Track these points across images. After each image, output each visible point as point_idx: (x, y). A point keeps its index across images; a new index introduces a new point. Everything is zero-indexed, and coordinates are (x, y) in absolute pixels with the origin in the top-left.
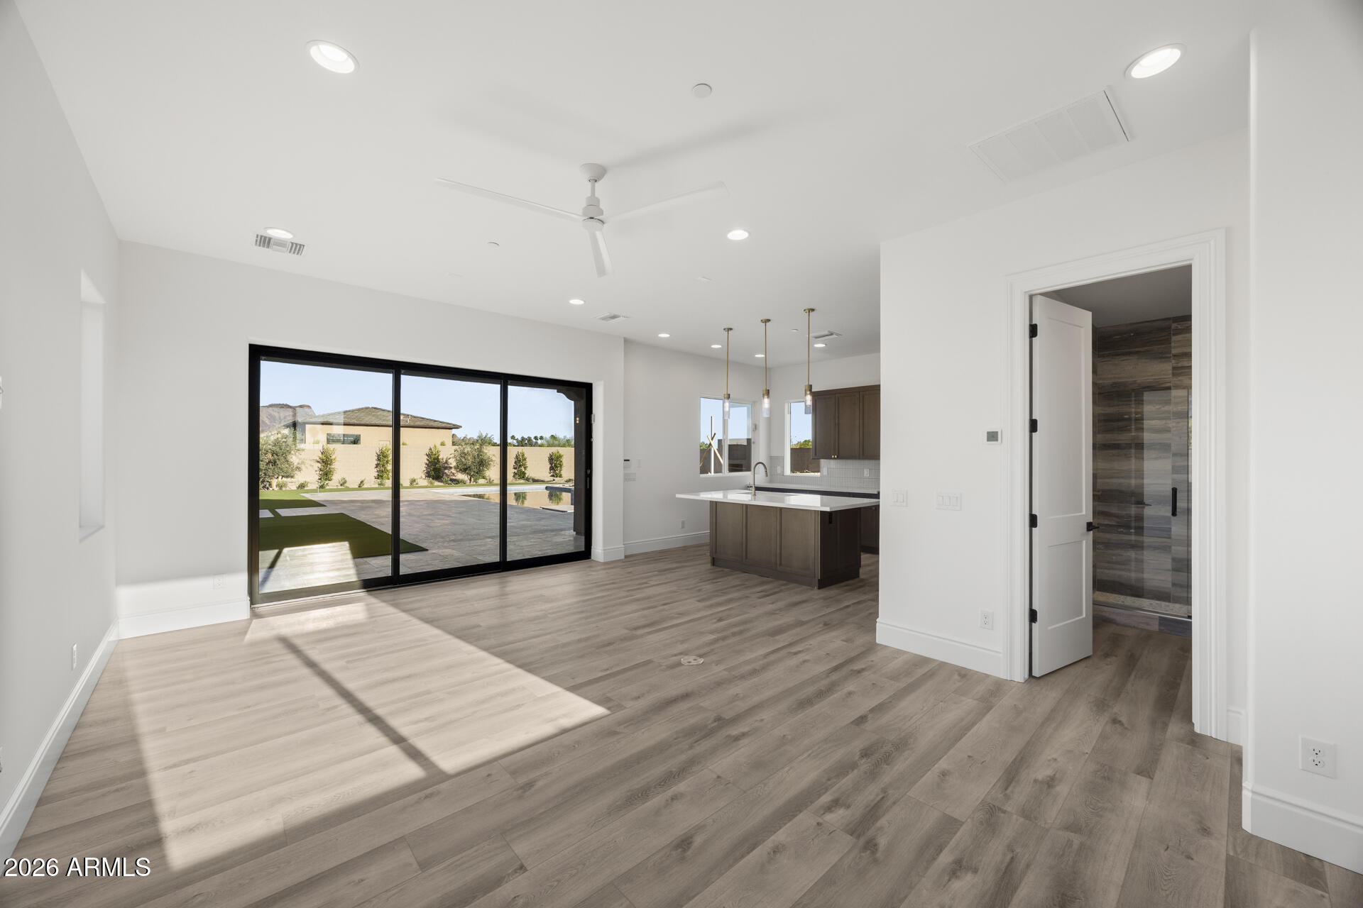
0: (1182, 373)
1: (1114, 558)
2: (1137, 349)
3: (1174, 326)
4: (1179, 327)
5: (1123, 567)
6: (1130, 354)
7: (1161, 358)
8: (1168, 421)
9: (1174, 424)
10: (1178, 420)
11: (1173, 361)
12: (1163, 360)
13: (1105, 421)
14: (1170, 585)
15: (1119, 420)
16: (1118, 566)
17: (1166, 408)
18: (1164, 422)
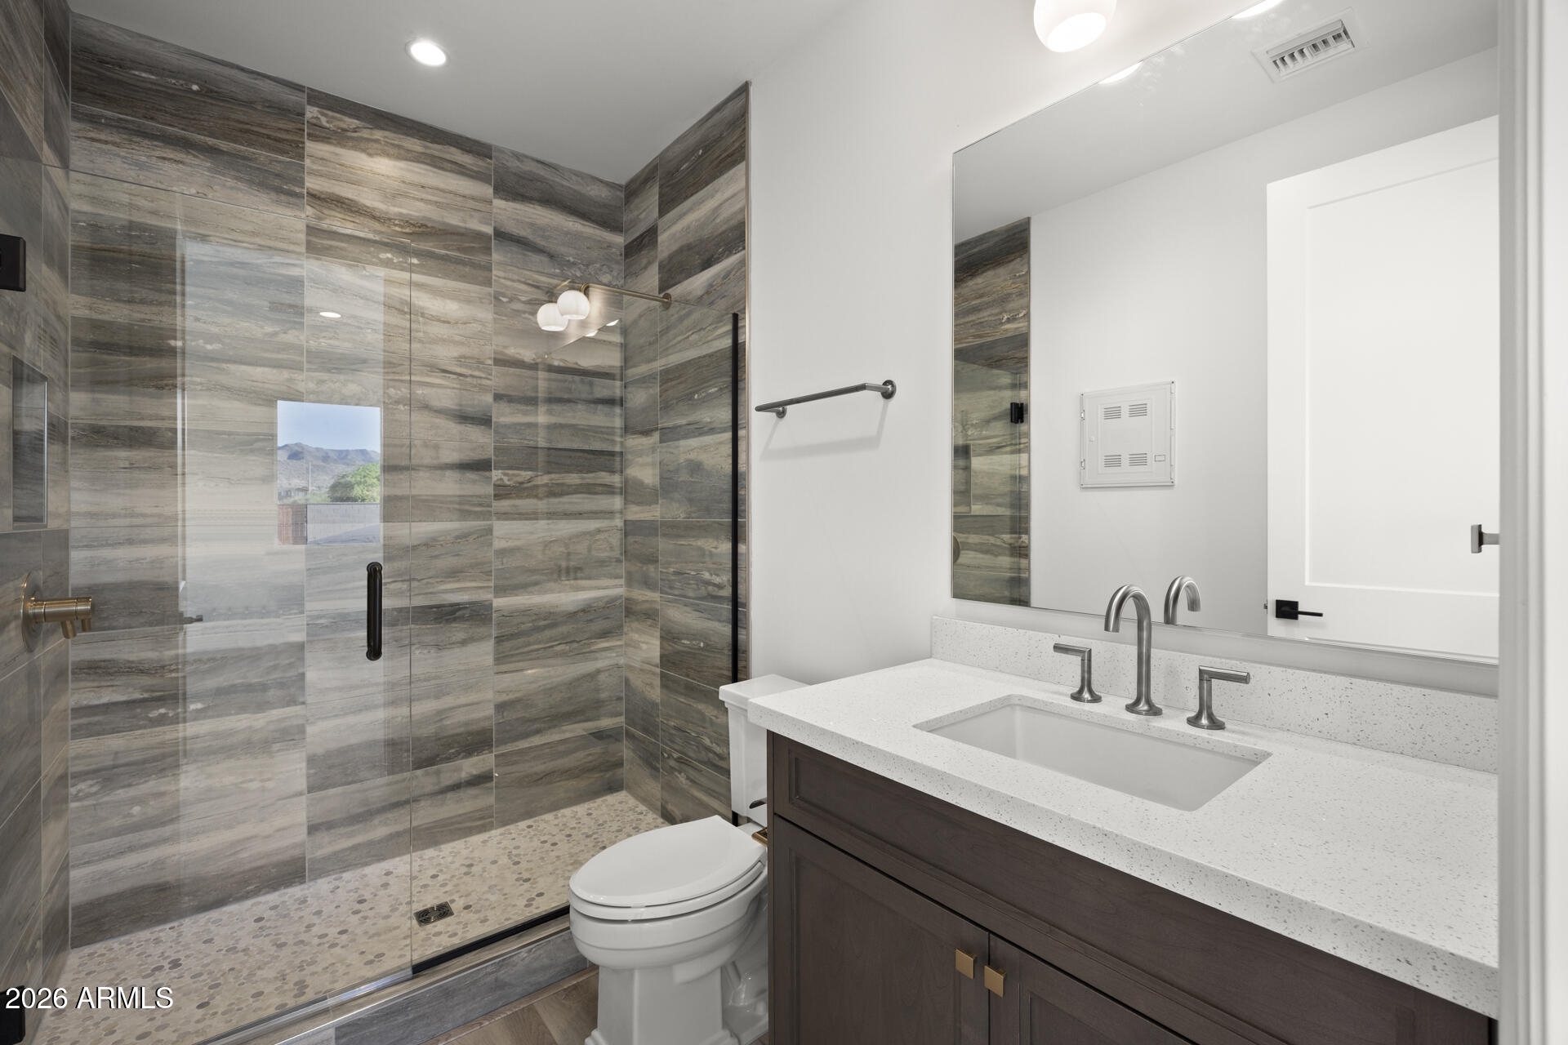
0: (330, 248)
1: (136, 810)
2: (211, 141)
3: (311, 112)
4: (324, 121)
5: (167, 831)
6: (187, 145)
7: (279, 191)
8: (296, 376)
9: (312, 386)
10: (324, 376)
11: (309, 211)
12: (283, 197)
13: (97, 345)
14: (301, 835)
15: (133, 350)
16: (150, 835)
17: (291, 337)
18: (286, 374)
